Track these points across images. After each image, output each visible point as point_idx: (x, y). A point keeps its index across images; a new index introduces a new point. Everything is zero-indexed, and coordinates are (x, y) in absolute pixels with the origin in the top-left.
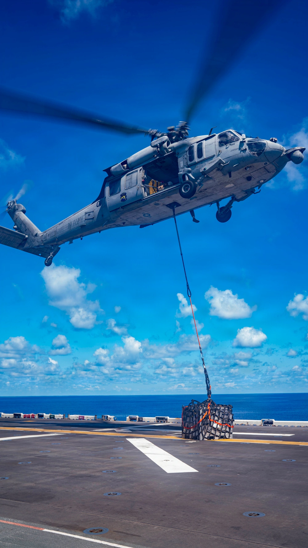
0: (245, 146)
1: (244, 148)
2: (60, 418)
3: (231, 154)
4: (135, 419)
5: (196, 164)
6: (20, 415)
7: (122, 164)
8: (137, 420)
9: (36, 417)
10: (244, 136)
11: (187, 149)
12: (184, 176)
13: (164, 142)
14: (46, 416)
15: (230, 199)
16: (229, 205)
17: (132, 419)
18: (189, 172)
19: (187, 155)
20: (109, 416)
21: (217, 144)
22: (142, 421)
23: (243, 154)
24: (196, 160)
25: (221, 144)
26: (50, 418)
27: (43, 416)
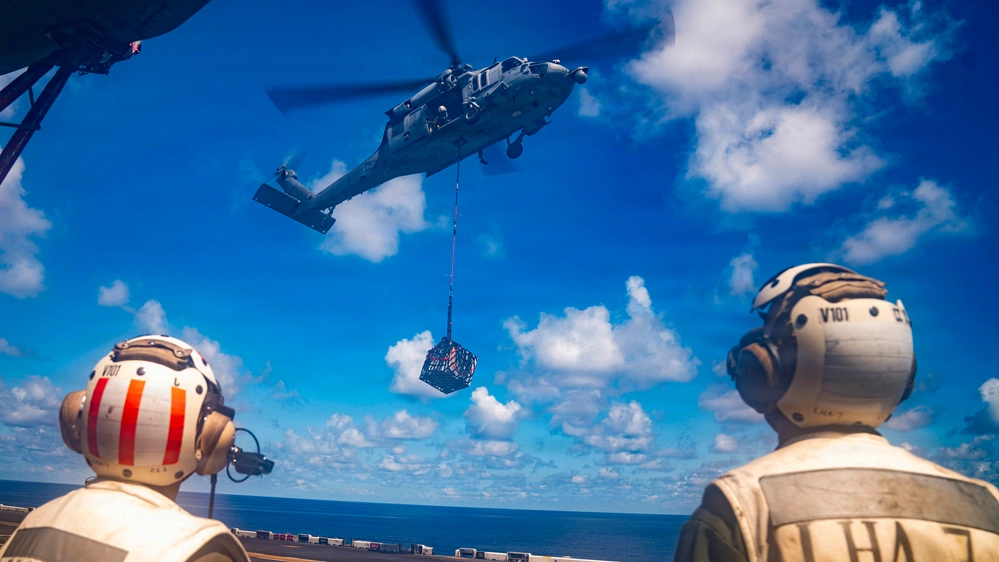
0: (527, 69)
1: (525, 70)
2: (338, 544)
3: (513, 78)
4: (471, 554)
5: (480, 92)
6: (268, 534)
7: (405, 104)
8: (475, 555)
9: (296, 539)
10: (526, 59)
11: (471, 79)
12: (468, 105)
13: (448, 76)
14: (313, 539)
15: (519, 132)
16: (520, 139)
17: (464, 554)
18: (473, 100)
19: (471, 86)
20: (424, 547)
21: (501, 70)
22: (483, 558)
23: (527, 77)
24: (480, 88)
25: (504, 70)
26: (320, 543)
27: (307, 539)
